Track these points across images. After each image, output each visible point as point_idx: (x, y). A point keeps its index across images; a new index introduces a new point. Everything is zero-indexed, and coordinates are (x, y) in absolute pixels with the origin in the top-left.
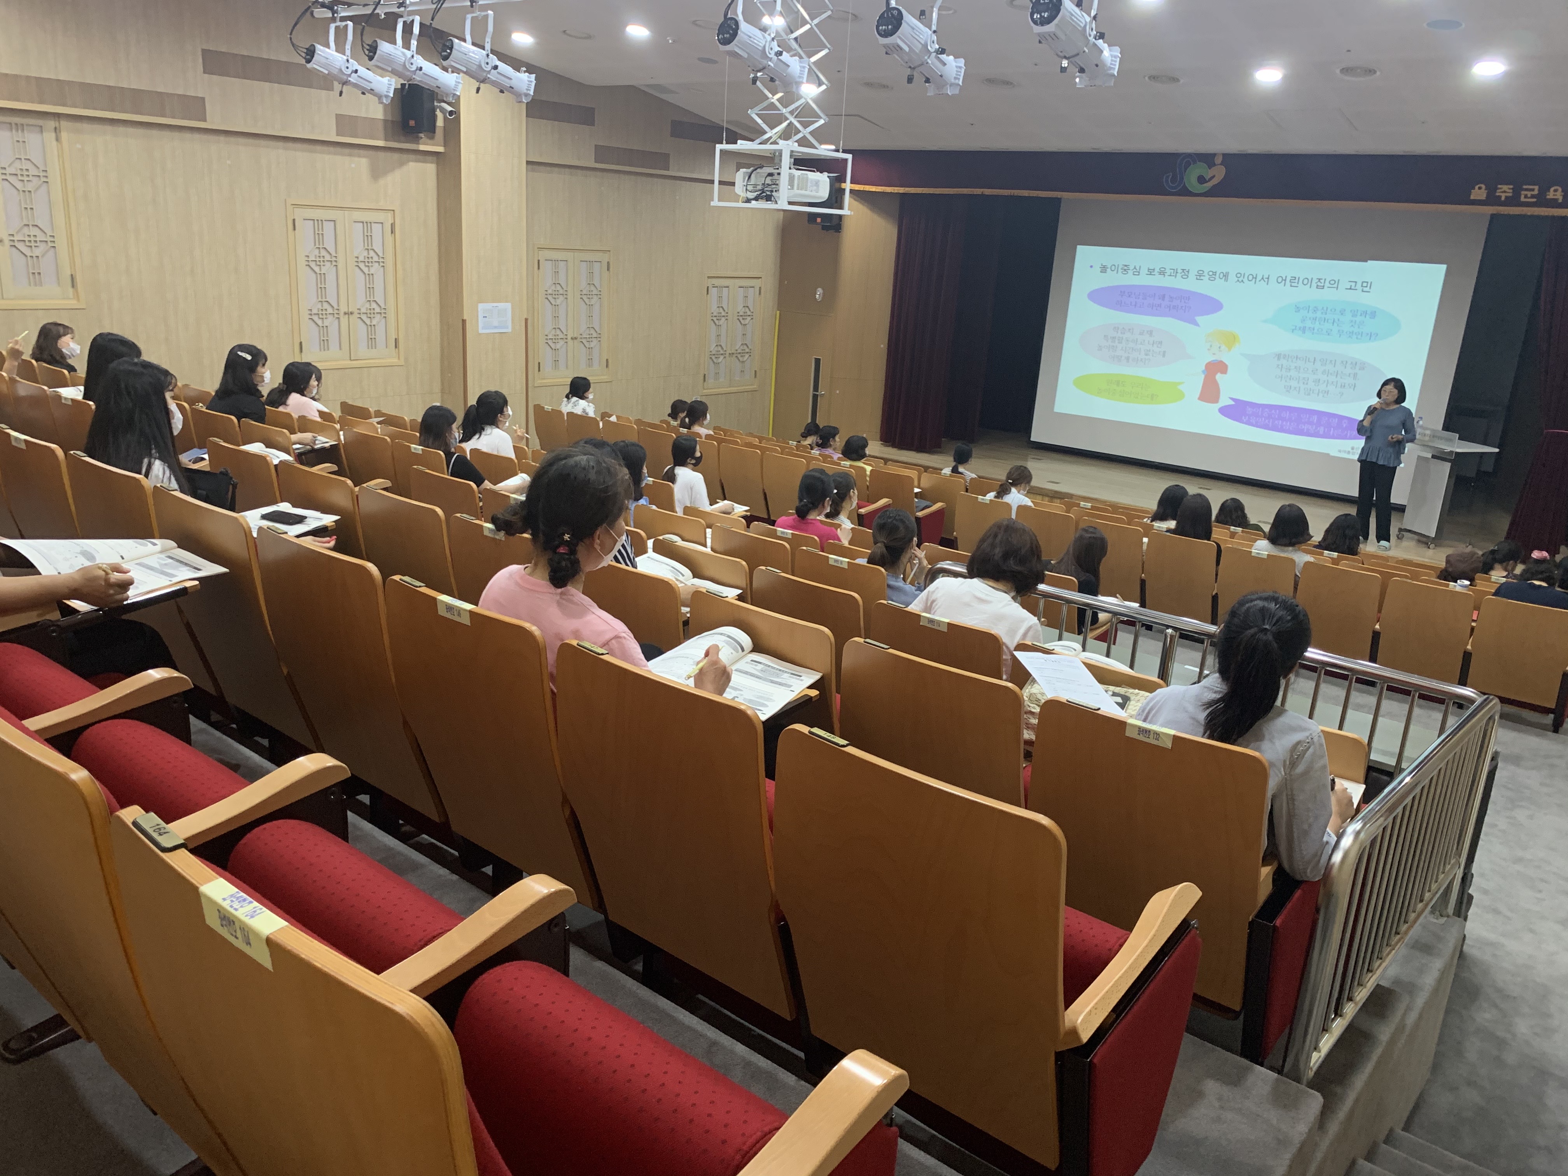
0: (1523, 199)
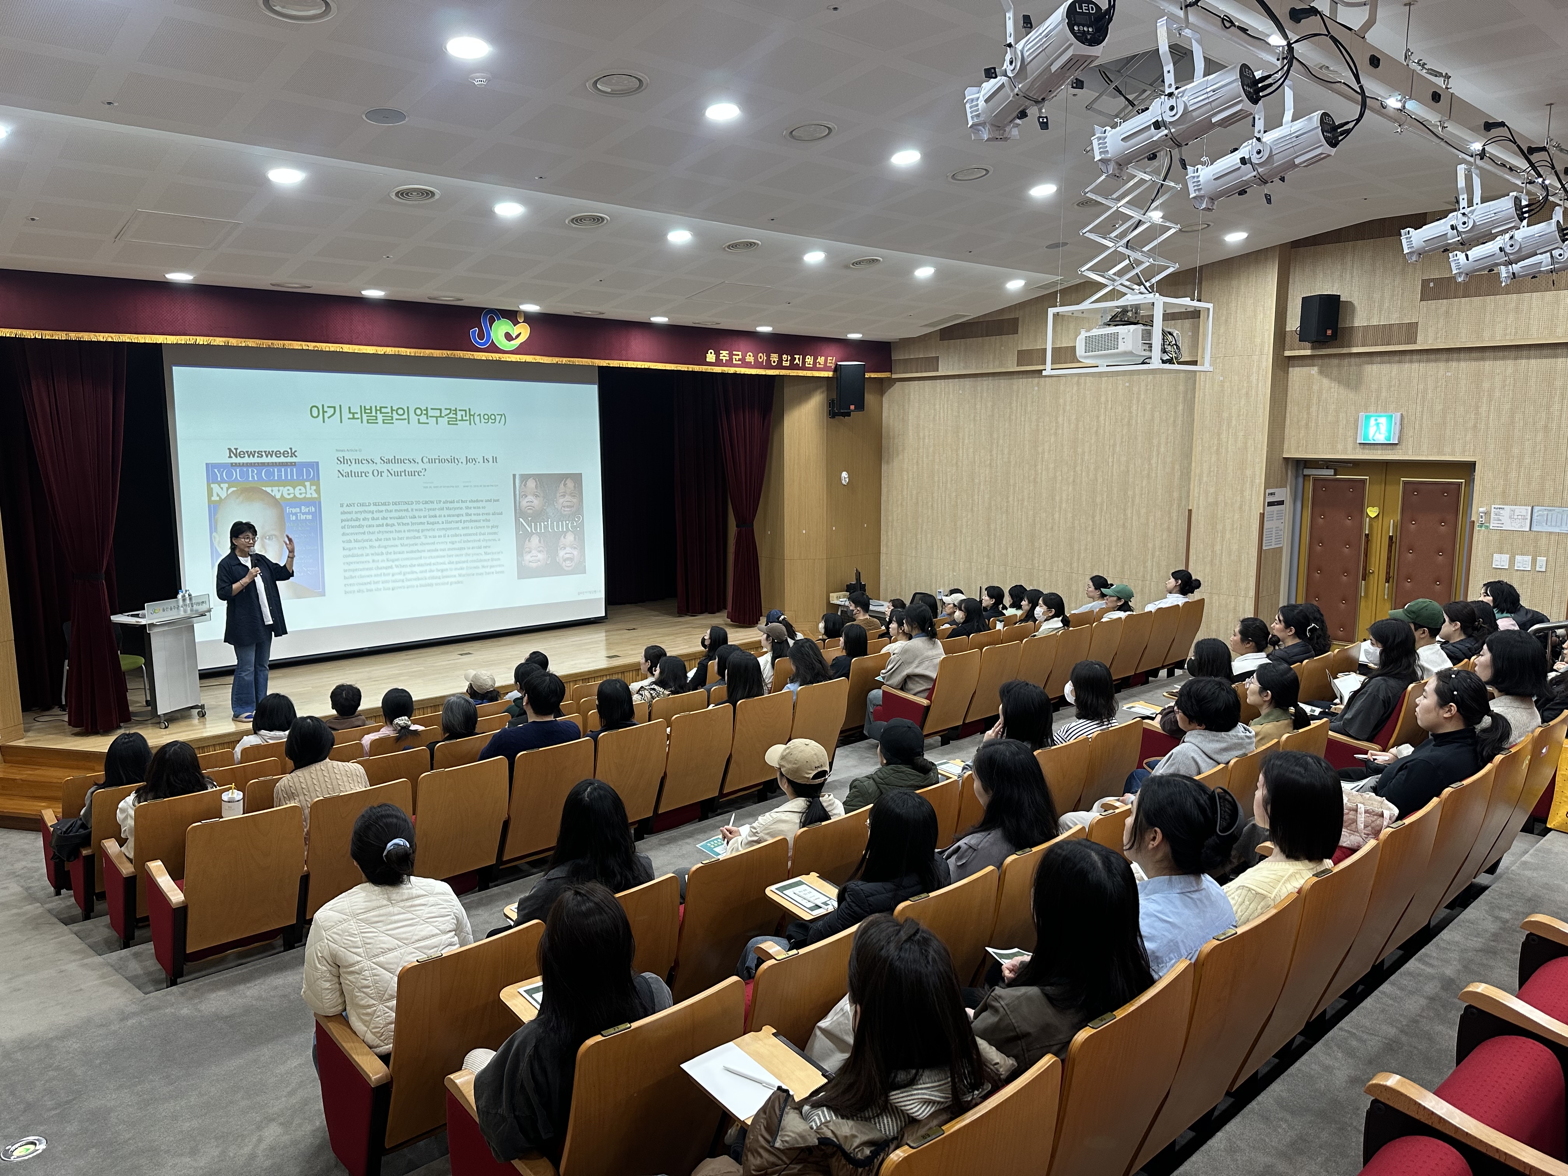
0: (734, 362)
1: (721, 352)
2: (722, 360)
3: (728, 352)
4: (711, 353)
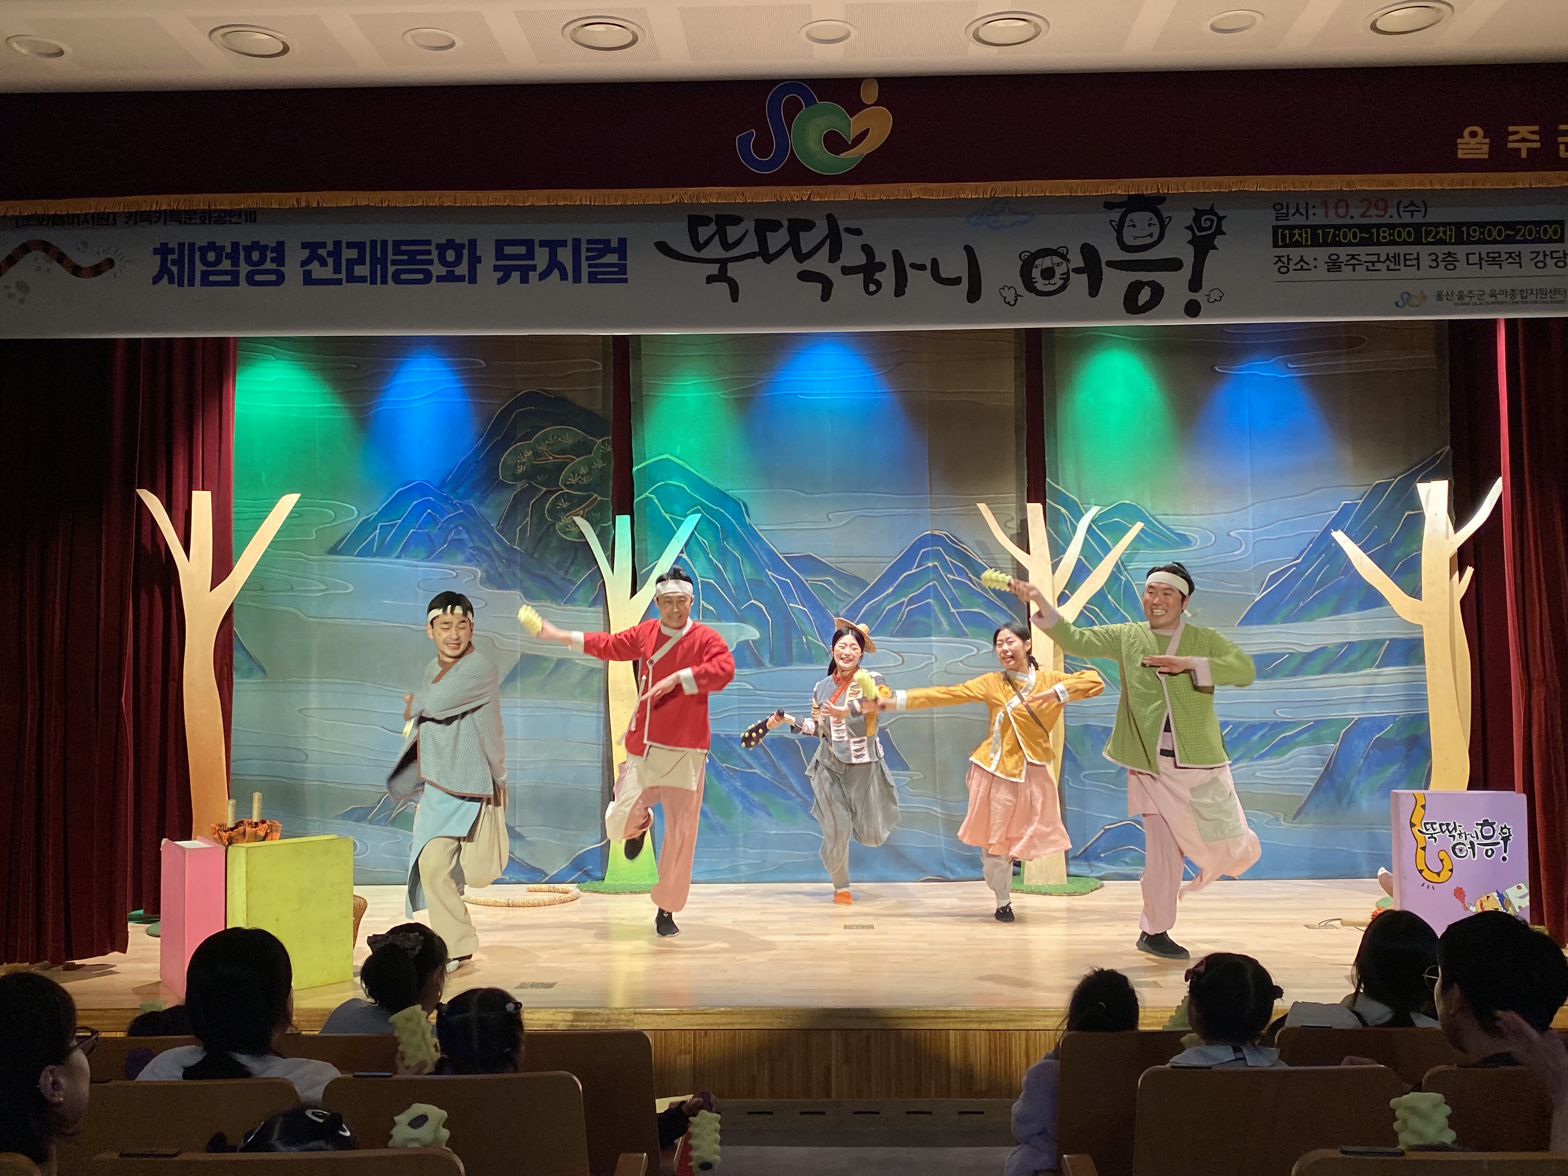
1: (1511, 129)
2: (1518, 150)
3: (1536, 128)
4: (1473, 134)
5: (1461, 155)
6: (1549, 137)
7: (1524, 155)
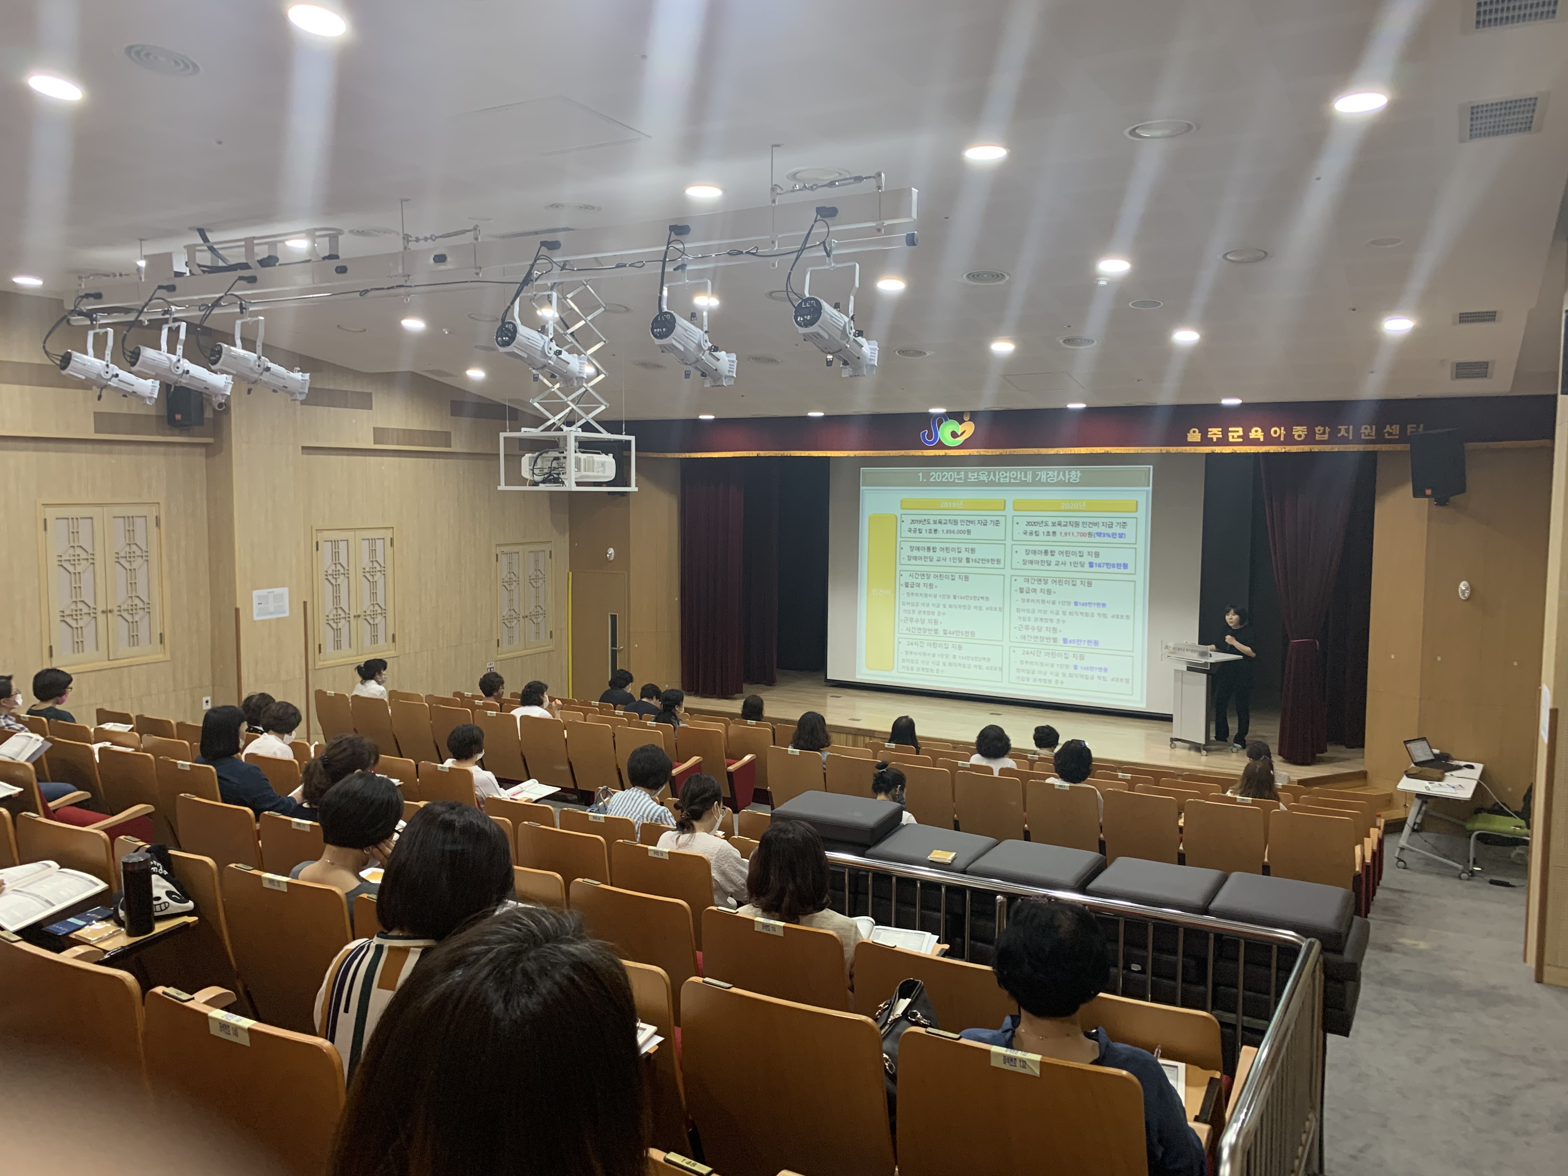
0: (1231, 440)
1: (1209, 430)
2: (1212, 438)
3: (1220, 429)
4: (1194, 432)
5: (1189, 440)
6: (1225, 433)
7: (1215, 440)
